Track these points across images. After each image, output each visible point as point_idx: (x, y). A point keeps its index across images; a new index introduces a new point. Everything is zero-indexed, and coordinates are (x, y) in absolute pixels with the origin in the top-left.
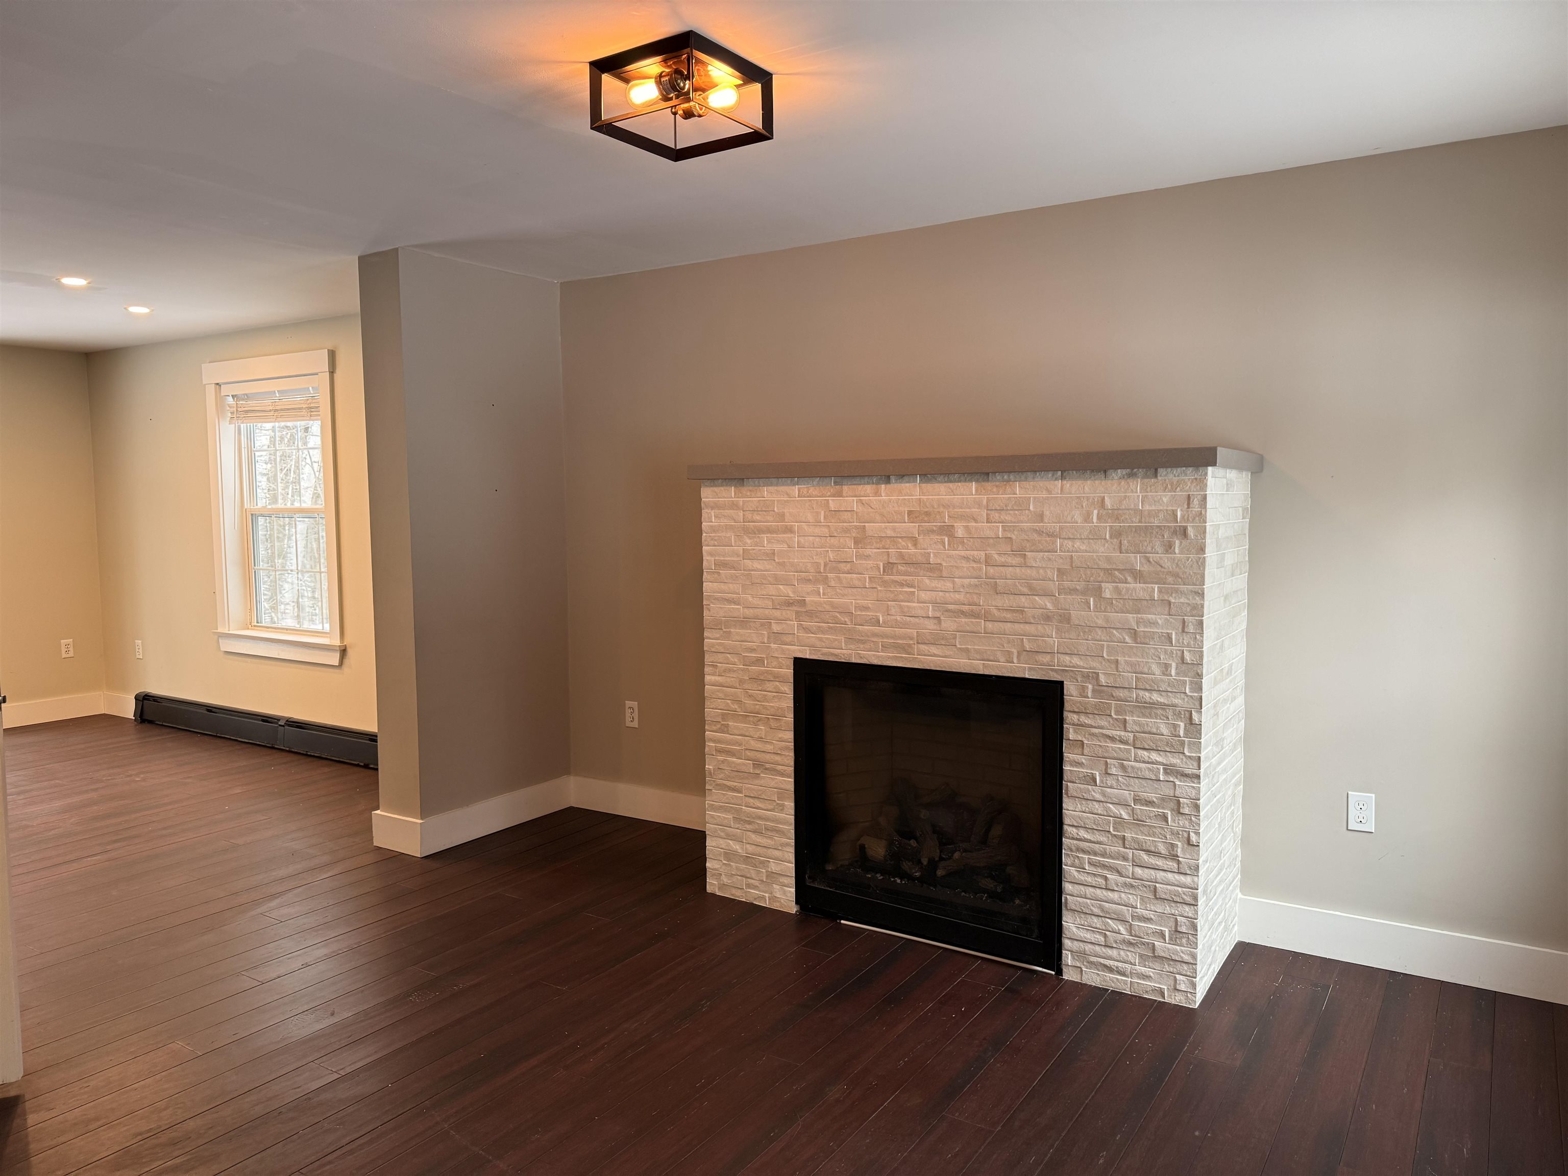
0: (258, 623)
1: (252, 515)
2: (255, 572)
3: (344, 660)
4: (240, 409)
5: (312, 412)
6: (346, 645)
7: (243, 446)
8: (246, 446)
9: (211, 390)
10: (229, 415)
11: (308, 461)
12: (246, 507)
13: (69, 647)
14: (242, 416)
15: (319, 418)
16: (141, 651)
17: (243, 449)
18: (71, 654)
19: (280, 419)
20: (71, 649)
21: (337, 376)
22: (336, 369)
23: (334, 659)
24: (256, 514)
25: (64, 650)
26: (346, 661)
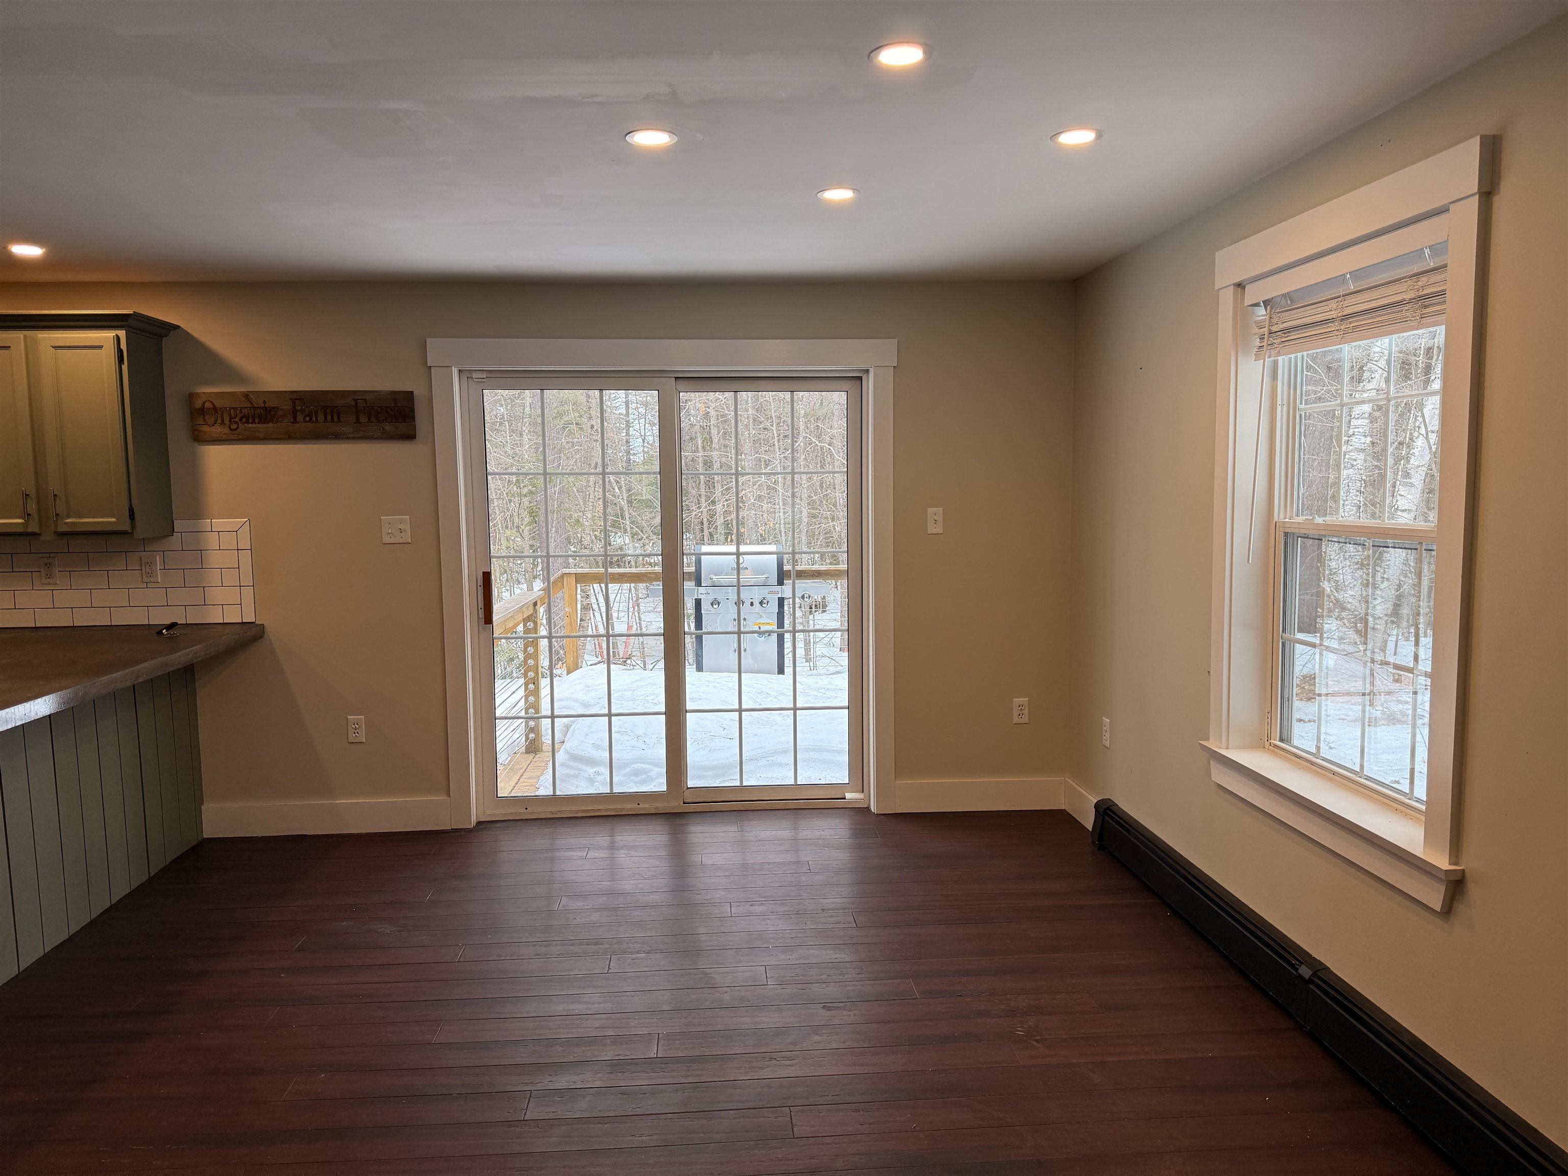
0: (1281, 740)
1: (1286, 534)
2: (1284, 644)
3: (1455, 903)
4: (1274, 329)
5: (1426, 307)
6: (1463, 870)
7: (1279, 402)
8: (1285, 402)
9: (1227, 298)
10: (1257, 342)
11: (1423, 431)
12: (1276, 518)
13: (1023, 708)
14: (1279, 341)
15: (1443, 317)
16: (1108, 735)
17: (1279, 408)
18: (1025, 719)
19: (1355, 335)
20: (1026, 712)
21: (1502, 203)
22: (1499, 183)
23: (1435, 898)
24: (1294, 533)
25: (1016, 712)
26: (1460, 908)
